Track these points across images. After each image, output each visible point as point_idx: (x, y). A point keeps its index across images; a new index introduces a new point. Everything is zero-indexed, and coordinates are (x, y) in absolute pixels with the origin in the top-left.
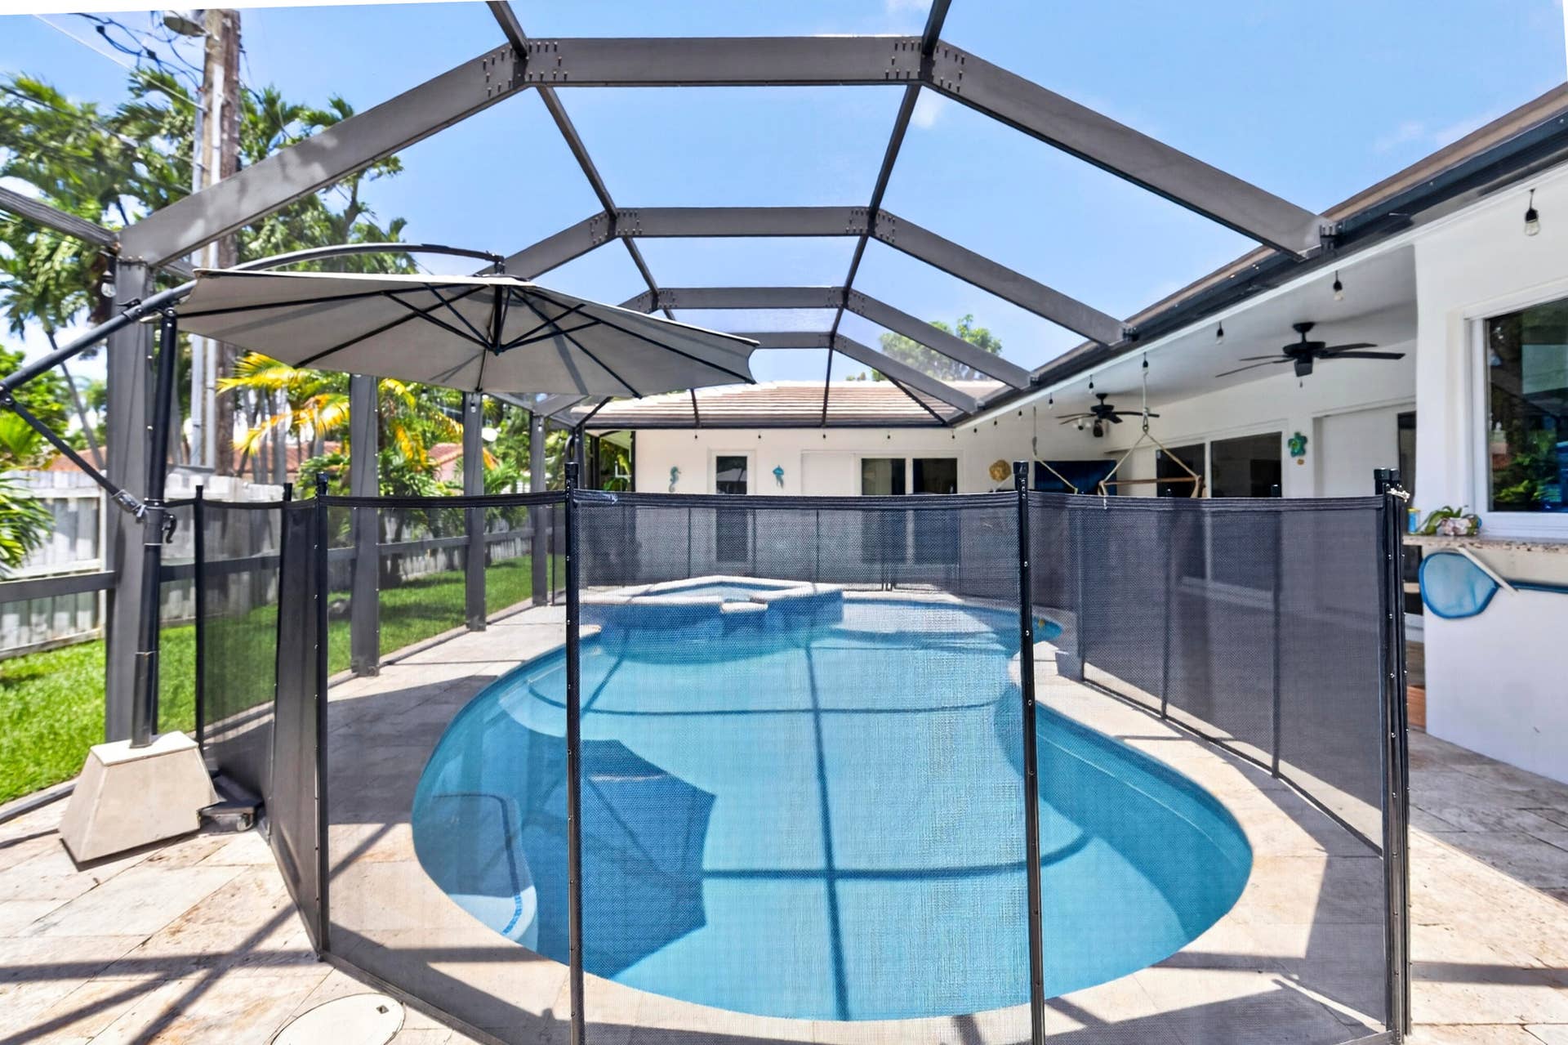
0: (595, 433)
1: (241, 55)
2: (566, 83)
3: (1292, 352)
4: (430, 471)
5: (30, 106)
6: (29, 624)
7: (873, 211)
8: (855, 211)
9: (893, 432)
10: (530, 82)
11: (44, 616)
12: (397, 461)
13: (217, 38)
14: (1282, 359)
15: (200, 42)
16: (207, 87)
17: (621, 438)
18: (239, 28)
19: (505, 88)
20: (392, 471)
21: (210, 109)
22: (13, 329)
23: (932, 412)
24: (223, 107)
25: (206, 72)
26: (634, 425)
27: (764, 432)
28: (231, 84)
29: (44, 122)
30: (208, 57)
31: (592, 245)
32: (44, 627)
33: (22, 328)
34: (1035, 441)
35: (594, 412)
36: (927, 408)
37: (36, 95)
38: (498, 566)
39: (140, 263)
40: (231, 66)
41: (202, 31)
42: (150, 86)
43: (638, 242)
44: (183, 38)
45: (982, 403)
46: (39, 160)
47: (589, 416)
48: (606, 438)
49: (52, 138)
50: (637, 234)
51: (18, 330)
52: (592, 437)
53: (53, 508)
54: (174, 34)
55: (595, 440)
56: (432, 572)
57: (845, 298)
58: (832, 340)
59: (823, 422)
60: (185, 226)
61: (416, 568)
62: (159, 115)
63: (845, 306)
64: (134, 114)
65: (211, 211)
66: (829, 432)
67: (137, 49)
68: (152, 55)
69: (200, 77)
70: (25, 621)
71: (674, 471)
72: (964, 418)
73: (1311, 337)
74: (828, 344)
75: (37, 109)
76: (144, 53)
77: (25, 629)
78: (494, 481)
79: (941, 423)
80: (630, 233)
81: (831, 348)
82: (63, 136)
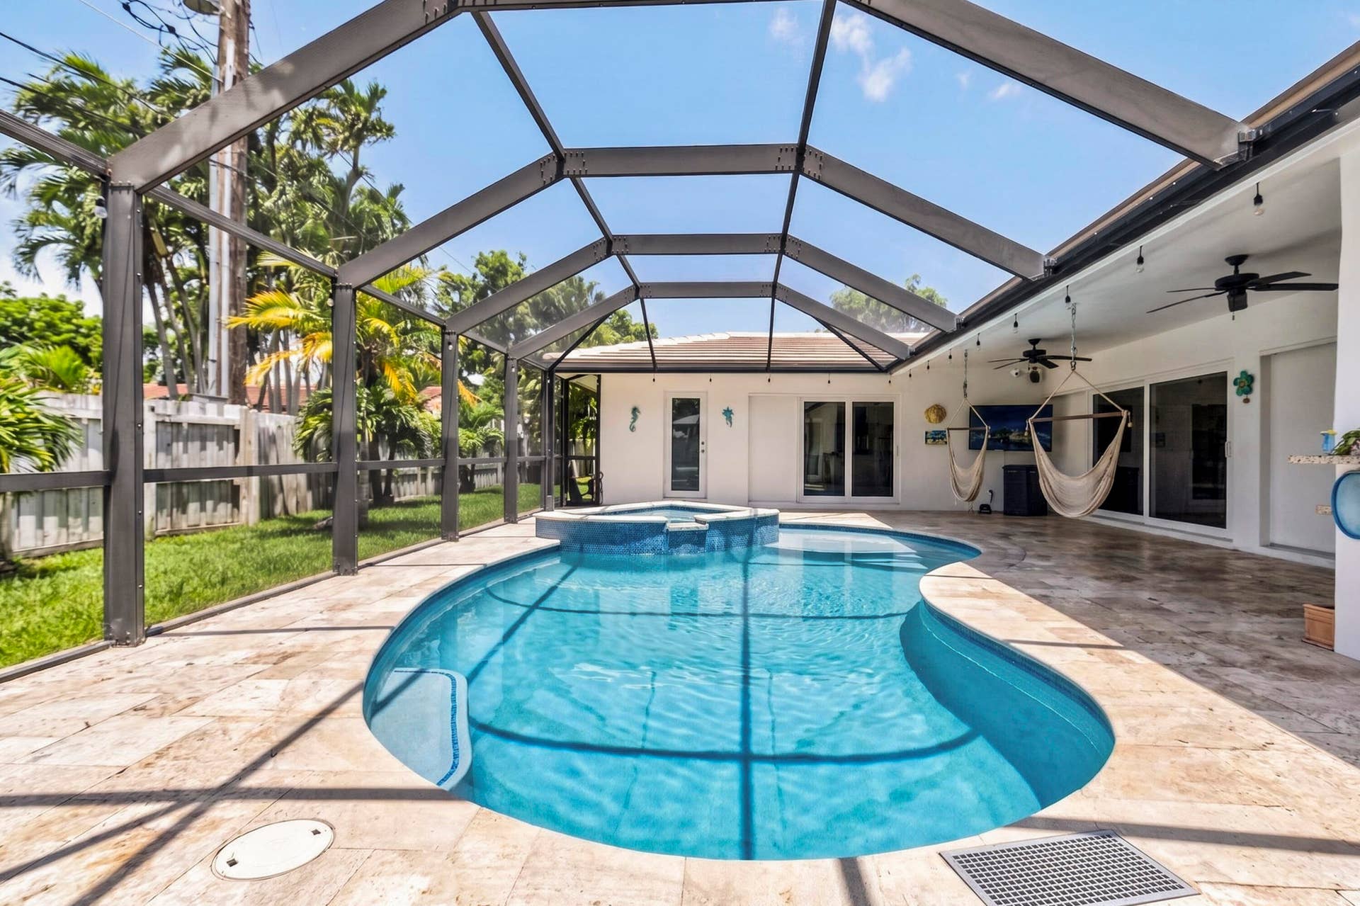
0: (565, 376)
1: (251, 30)
2: (497, 7)
3: (1223, 285)
4: (420, 407)
5: (79, 81)
6: (67, 527)
7: (801, 149)
8: (783, 148)
9: (833, 377)
10: (463, 6)
11: (79, 520)
12: (389, 395)
13: (229, 15)
14: (1214, 292)
15: (215, 19)
16: (221, 60)
17: (589, 382)
18: (249, 6)
19: (441, 13)
20: (385, 404)
21: (224, 78)
22: (70, 277)
23: (869, 359)
24: (235, 78)
25: (220, 46)
26: (598, 369)
27: (714, 376)
28: (242, 57)
29: (90, 95)
30: (222, 33)
31: (542, 185)
32: (80, 530)
33: (78, 278)
34: (965, 386)
35: (563, 357)
36: (865, 356)
37: (85, 71)
38: (480, 492)
39: (128, 188)
40: (241, 41)
41: (217, 10)
42: (179, 64)
43: (586, 182)
44: (200, 16)
45: (913, 349)
46: (85, 128)
47: (559, 361)
48: (574, 381)
49: (96, 107)
50: (583, 173)
51: (74, 279)
52: (562, 379)
53: (87, 426)
54: (190, 13)
55: (565, 383)
56: (422, 496)
57: (782, 244)
58: (773, 290)
59: (768, 368)
60: (165, 152)
61: (409, 492)
62: (183, 88)
63: (782, 252)
64: (165, 87)
65: (186, 137)
66: (774, 376)
67: (158, 24)
68: (172, 30)
69: (215, 51)
70: (64, 524)
71: (635, 410)
72: (899, 363)
73: (1244, 269)
74: (770, 294)
75: (82, 83)
76: (165, 28)
77: (64, 530)
78: (475, 419)
79: (878, 369)
80: (577, 173)
81: (774, 297)
82: (106, 108)
